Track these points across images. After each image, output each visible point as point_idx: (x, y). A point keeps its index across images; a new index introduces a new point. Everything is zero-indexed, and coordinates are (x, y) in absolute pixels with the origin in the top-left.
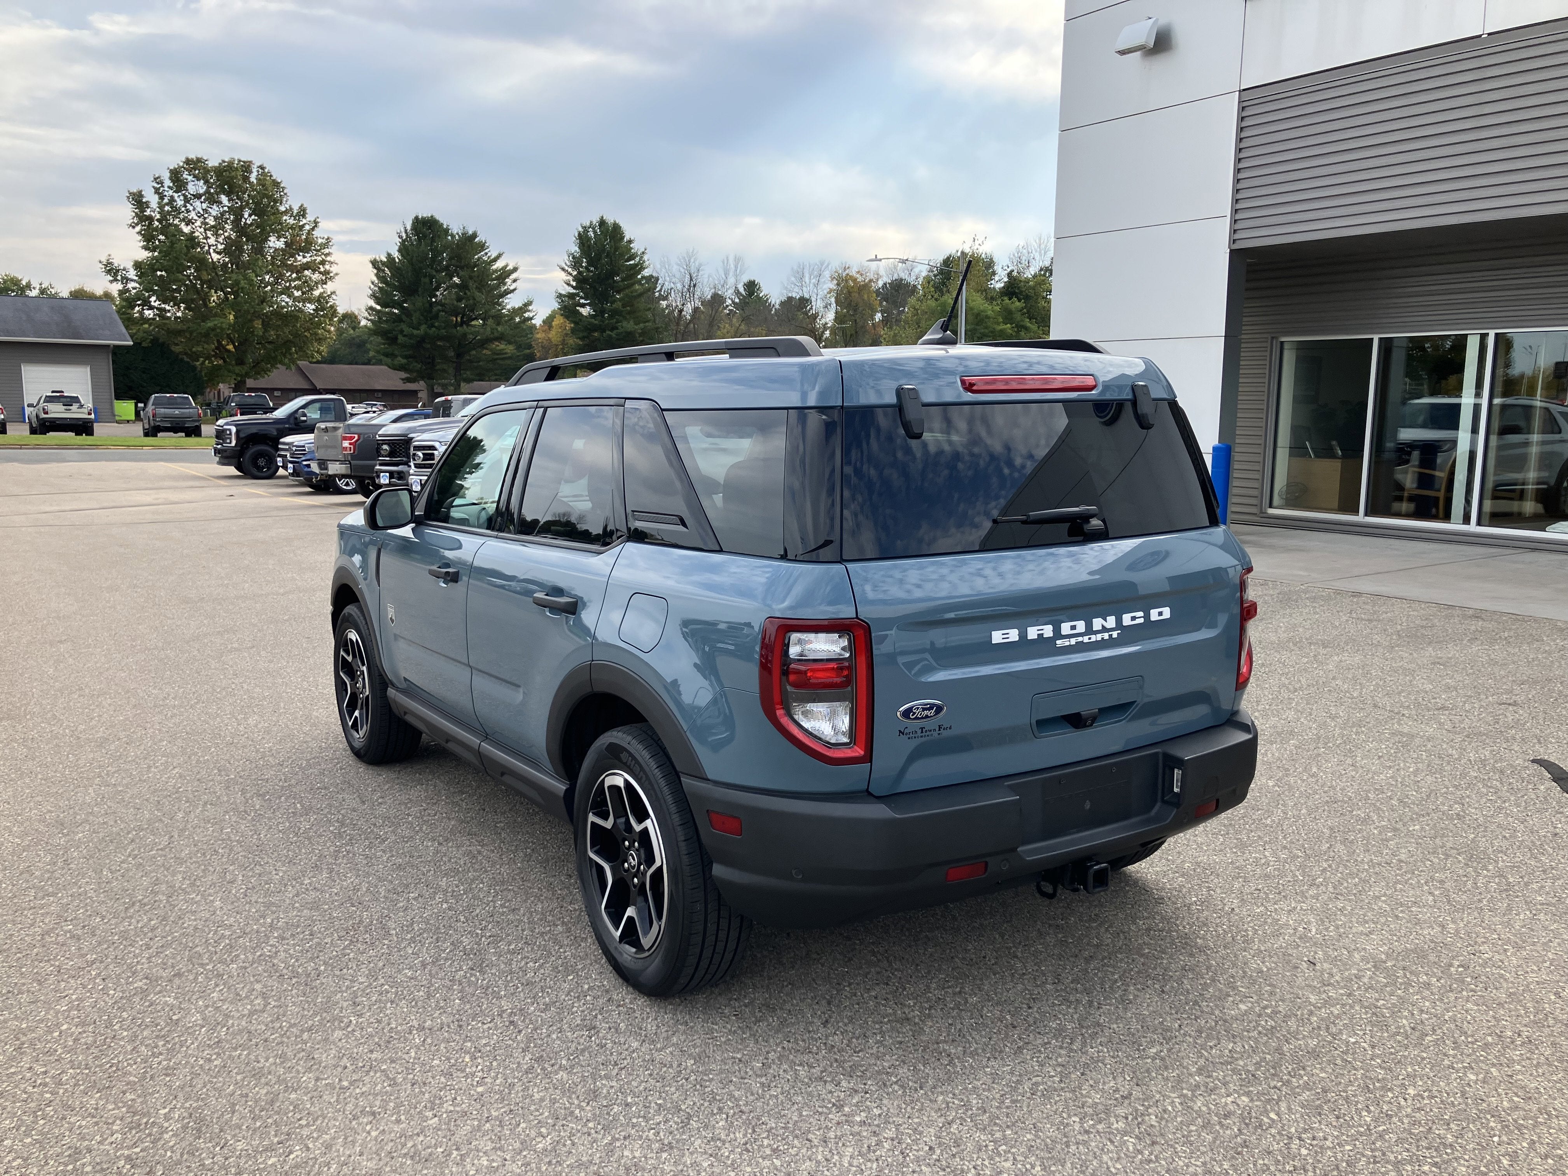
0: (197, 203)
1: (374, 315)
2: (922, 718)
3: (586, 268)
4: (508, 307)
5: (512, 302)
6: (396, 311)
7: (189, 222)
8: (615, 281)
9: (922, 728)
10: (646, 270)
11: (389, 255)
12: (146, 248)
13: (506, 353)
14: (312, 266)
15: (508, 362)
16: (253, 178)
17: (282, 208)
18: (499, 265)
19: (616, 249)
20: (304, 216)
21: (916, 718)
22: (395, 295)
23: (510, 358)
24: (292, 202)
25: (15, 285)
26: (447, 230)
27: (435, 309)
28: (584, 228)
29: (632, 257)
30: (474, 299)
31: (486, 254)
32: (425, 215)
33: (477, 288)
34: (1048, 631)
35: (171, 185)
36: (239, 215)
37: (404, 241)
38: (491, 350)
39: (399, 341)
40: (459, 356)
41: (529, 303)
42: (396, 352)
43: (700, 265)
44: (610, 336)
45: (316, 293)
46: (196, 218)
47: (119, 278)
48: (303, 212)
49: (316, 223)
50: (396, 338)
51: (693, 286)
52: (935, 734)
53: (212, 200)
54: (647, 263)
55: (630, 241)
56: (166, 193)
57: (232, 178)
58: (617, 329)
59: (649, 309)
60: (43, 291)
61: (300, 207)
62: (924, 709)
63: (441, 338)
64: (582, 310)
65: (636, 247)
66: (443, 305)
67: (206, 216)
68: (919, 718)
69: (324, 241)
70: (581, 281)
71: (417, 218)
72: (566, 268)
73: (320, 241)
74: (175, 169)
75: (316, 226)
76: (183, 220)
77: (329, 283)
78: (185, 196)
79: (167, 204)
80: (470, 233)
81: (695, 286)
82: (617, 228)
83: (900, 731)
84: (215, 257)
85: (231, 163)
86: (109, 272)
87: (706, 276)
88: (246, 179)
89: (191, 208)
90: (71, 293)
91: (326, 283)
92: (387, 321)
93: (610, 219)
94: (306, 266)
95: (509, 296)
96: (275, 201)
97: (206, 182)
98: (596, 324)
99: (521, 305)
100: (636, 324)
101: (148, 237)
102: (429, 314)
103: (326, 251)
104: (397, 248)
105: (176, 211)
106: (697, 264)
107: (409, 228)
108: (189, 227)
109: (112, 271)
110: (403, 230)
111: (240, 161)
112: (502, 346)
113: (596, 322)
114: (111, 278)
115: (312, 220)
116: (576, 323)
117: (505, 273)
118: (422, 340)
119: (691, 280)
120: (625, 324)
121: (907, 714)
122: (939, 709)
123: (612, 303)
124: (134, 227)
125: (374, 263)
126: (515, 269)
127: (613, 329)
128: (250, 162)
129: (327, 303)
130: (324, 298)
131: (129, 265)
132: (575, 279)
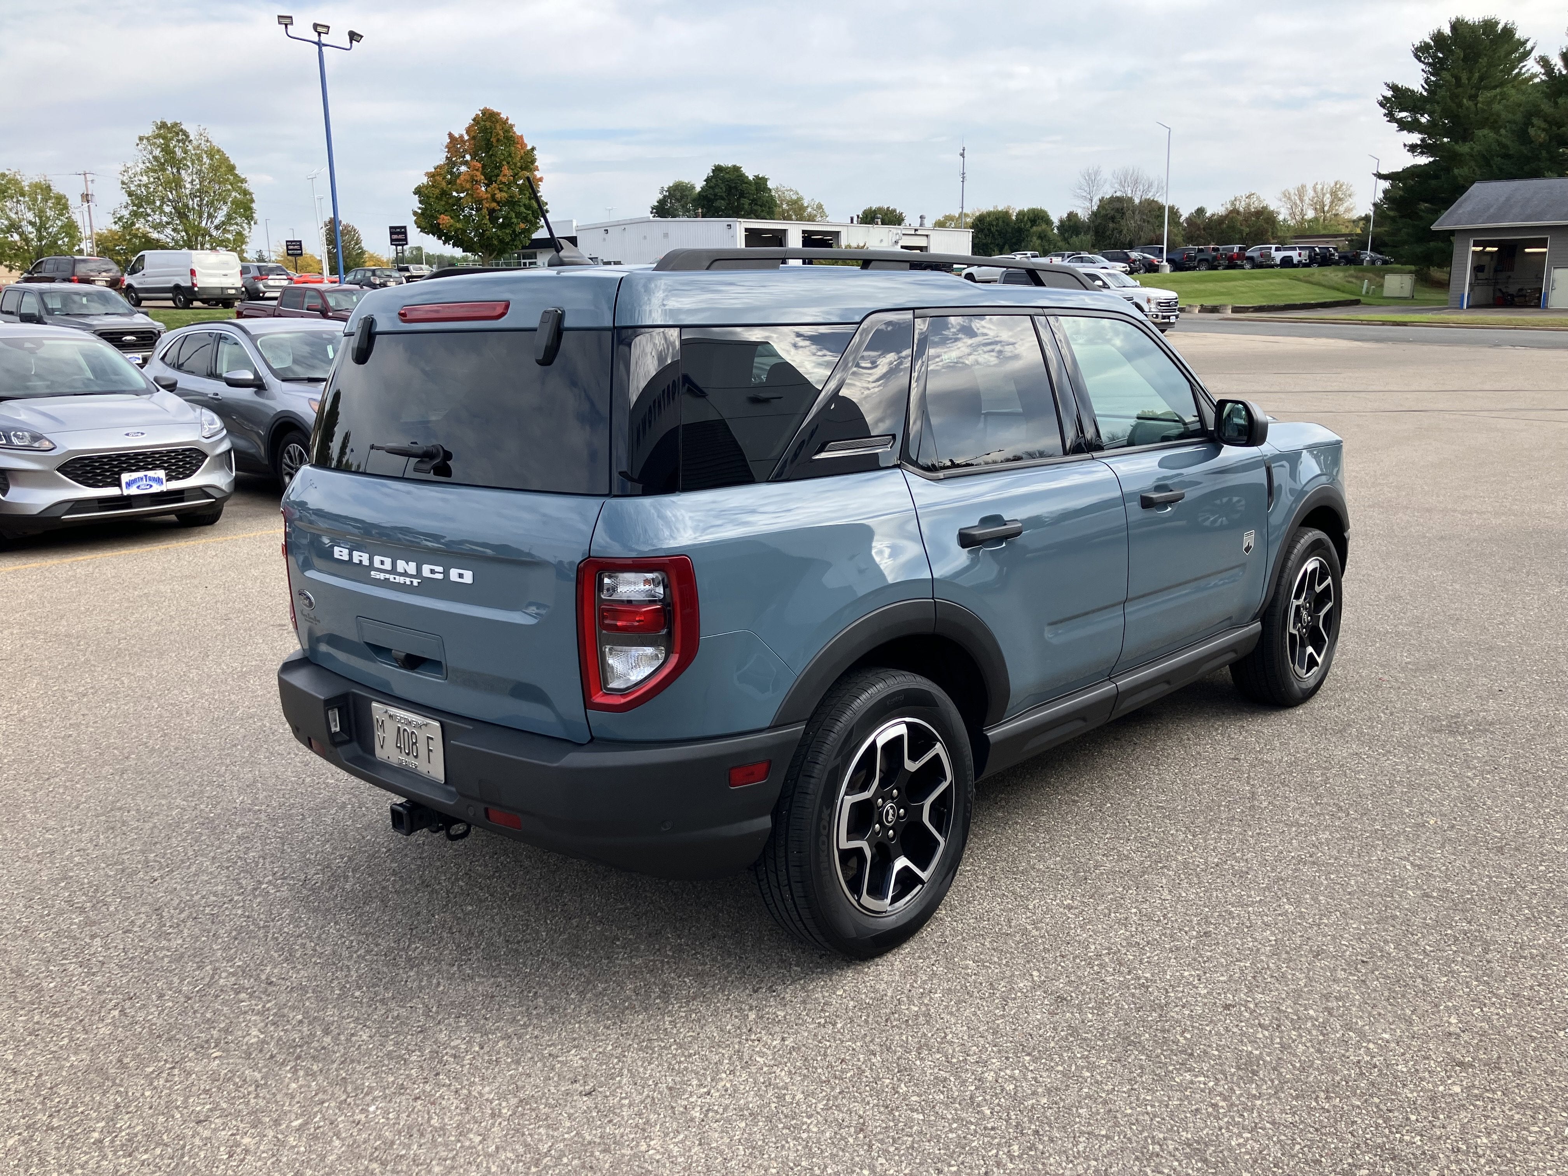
34: (365, 559)
52: (314, 623)
122: (311, 602)
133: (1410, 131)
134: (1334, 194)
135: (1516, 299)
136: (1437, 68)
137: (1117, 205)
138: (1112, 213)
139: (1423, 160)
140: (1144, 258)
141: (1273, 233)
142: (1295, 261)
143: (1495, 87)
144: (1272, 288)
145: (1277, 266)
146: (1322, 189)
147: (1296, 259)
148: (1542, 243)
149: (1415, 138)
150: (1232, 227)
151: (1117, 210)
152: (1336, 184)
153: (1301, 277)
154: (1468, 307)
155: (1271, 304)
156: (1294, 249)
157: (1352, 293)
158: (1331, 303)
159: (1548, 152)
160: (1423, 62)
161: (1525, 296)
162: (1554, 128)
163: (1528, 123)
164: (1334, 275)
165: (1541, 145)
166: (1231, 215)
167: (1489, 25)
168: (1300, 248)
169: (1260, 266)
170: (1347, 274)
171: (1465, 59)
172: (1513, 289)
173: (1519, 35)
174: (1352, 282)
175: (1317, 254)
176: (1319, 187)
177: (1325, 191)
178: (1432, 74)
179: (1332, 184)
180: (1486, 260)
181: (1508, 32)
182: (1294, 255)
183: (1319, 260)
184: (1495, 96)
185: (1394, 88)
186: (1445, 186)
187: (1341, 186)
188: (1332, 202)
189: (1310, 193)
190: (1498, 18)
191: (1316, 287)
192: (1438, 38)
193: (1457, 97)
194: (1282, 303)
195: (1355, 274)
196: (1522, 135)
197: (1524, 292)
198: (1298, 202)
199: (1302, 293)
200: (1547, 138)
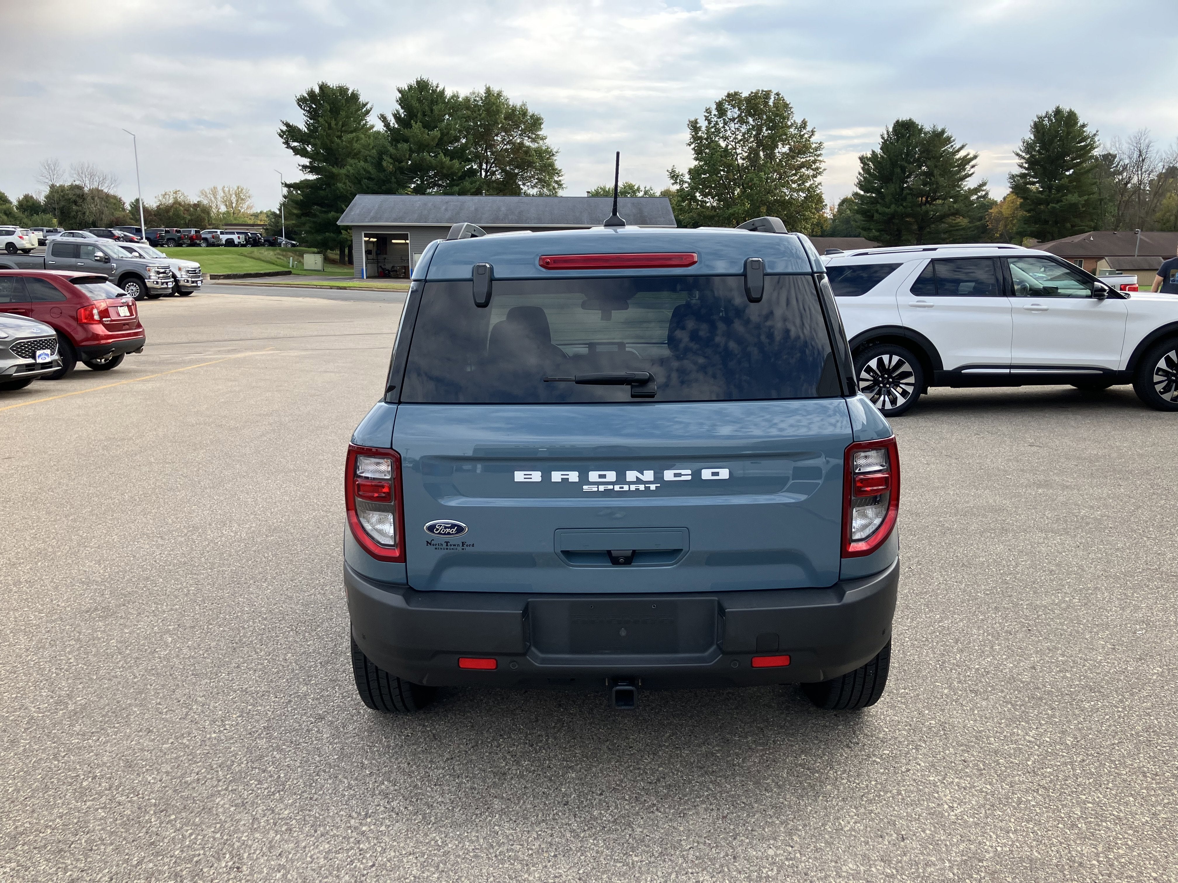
0: (732, 125)
1: (858, 199)
2: (445, 534)
3: (1039, 151)
4: (966, 188)
5: (969, 184)
6: (874, 195)
7: (725, 138)
8: (1065, 161)
9: (447, 543)
10: (1096, 150)
11: (873, 152)
12: (696, 159)
13: (961, 226)
14: (807, 165)
15: (962, 232)
16: (771, 103)
17: (789, 123)
18: (962, 154)
19: (1068, 133)
20: (804, 128)
21: (439, 533)
22: (876, 183)
23: (963, 229)
24: (797, 118)
25: (631, 189)
26: (921, 129)
27: (905, 192)
28: (1040, 118)
29: (1084, 139)
30: (937, 183)
31: (952, 146)
32: (904, 119)
33: (940, 175)
34: (573, 476)
35: (717, 113)
36: (759, 130)
37: (886, 141)
38: (948, 224)
39: (875, 218)
40: (921, 228)
41: (984, 184)
42: (872, 227)
43: (1150, 143)
44: (1054, 207)
45: (808, 185)
46: (730, 135)
47: (678, 181)
48: (804, 124)
49: (813, 132)
50: (873, 216)
51: (1141, 159)
52: (460, 548)
53: (742, 121)
54: (1097, 143)
55: (1084, 126)
56: (713, 120)
57: (756, 104)
58: (1062, 201)
59: (1095, 183)
60: (646, 193)
61: (802, 122)
62: (446, 528)
63: (908, 215)
64: (1032, 187)
65: (1089, 130)
66: (911, 189)
67: (738, 133)
68: (442, 534)
69: (817, 145)
70: (1032, 163)
71: (898, 122)
72: (1021, 153)
73: (813, 146)
74: (720, 102)
75: (813, 135)
76: (722, 137)
77: (819, 177)
78: (724, 120)
79: (712, 127)
80: (940, 130)
81: (1143, 160)
82: (1072, 117)
83: (428, 542)
84: (740, 161)
85: (757, 93)
86: (672, 177)
87: (1155, 151)
88: (766, 104)
89: (728, 128)
90: (661, 193)
91: (816, 177)
92: (867, 203)
93: (1066, 108)
94: (802, 165)
95: (967, 179)
96: (784, 118)
97: (739, 109)
98: (1042, 198)
99: (976, 186)
100: (1080, 197)
101: (698, 152)
102: (900, 197)
103: (818, 152)
104: (880, 146)
105: (718, 131)
106: (1147, 141)
107: (891, 130)
108: (726, 142)
109: (674, 176)
110: (885, 132)
111: (763, 91)
112: (958, 220)
113: (1043, 196)
114: (673, 182)
115: (810, 130)
116: (1025, 199)
117: (966, 161)
118: (893, 216)
119: (1140, 155)
120: (1069, 197)
121: (431, 528)
122: (460, 529)
123: (1060, 180)
124: (690, 145)
125: (862, 159)
126: (975, 157)
127: (1058, 201)
128: (770, 91)
129: (814, 191)
130: (812, 188)
131: (685, 171)
132: (1028, 161)
133: (302, 156)
134: (237, 195)
135: (392, 273)
136: (313, 114)
137: (78, 192)
138: (74, 198)
139: (312, 177)
140: (125, 235)
141: (209, 221)
142: (236, 242)
143: (352, 132)
144: (228, 261)
145: (222, 245)
146: (229, 191)
147: (236, 241)
148: (405, 237)
149: (306, 161)
150: (177, 215)
151: (79, 196)
152: (238, 188)
153: (246, 254)
154: (367, 277)
155: (235, 273)
156: (233, 233)
157: (283, 266)
158: (270, 273)
159: (395, 178)
160: (304, 109)
161: (396, 271)
162: (397, 163)
163: (381, 159)
164: (267, 253)
165: (391, 173)
166: (175, 206)
167: (343, 90)
168: (238, 233)
169: (213, 245)
170: (275, 253)
171: (331, 111)
172: (388, 267)
173: (362, 99)
174: (280, 259)
175: (249, 238)
176: (227, 189)
177: (231, 193)
178: (311, 119)
179: (236, 188)
180: (371, 247)
181: (355, 97)
182: (235, 237)
183: (252, 242)
184: (353, 138)
185: (287, 125)
186: (329, 195)
187: (242, 190)
188: (237, 201)
189: (221, 194)
190: (348, 86)
191: (259, 262)
192: (311, 94)
193: (330, 136)
194: (242, 273)
195: (281, 253)
196: (378, 165)
197: (395, 268)
198: (213, 199)
199: (251, 266)
200: (394, 169)
